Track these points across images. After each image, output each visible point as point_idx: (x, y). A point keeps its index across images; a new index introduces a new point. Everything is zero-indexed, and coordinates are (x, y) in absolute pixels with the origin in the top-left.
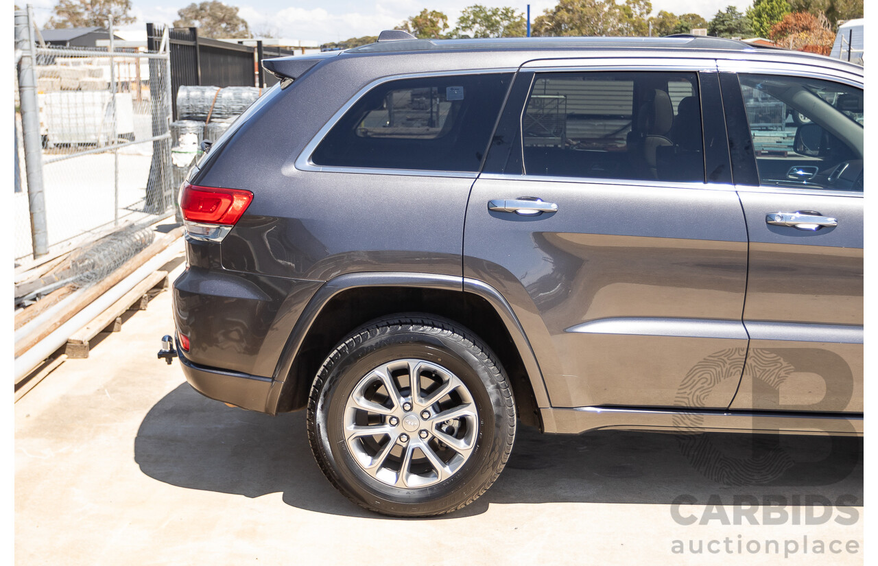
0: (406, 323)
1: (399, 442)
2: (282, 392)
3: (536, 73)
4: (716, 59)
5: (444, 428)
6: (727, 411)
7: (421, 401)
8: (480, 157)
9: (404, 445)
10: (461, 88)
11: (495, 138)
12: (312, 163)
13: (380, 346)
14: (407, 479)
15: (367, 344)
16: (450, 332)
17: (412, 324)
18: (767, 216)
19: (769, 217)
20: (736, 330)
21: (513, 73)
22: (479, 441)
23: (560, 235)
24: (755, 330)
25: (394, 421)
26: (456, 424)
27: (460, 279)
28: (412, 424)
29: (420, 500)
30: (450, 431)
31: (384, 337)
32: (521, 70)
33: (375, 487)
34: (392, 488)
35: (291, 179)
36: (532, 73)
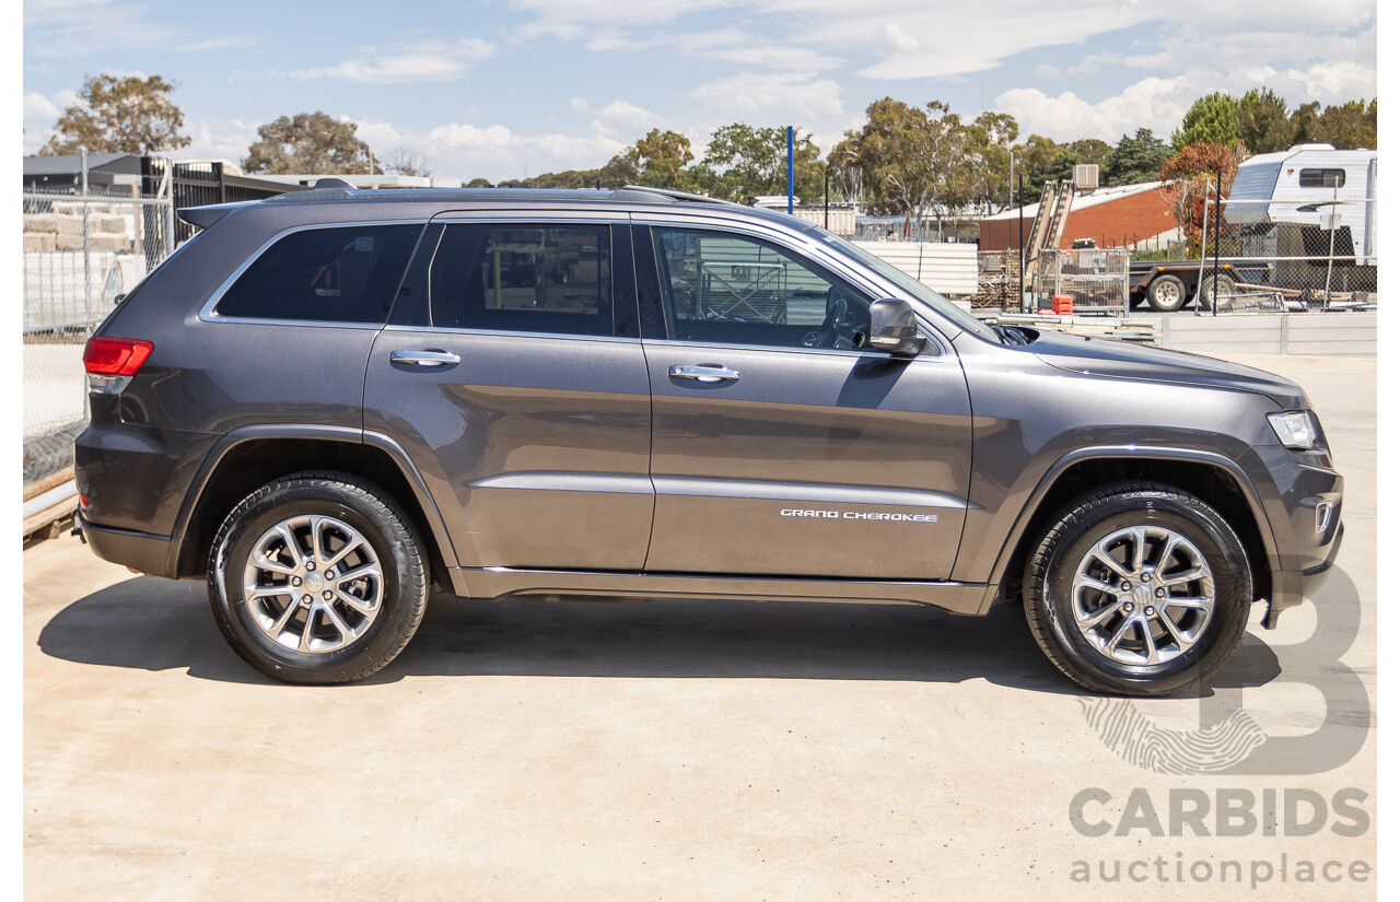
0: (308, 478)
1: (302, 604)
2: (182, 550)
3: (448, 225)
4: (630, 212)
5: (351, 590)
6: (642, 572)
7: (325, 560)
8: (387, 309)
9: (307, 606)
10: (371, 239)
11: (403, 289)
12: (216, 313)
13: (280, 501)
14: (310, 643)
15: (267, 499)
16: (353, 487)
17: (314, 478)
18: (670, 368)
19: (672, 369)
20: (643, 484)
21: (424, 225)
22: (385, 602)
23: (466, 387)
24: (662, 485)
25: (297, 582)
26: (363, 586)
27: (360, 431)
28: (316, 585)
29: (323, 666)
30: (358, 594)
31: (284, 492)
32: (433, 221)
33: (276, 651)
34: (294, 652)
35: (193, 329)
36: (443, 224)
